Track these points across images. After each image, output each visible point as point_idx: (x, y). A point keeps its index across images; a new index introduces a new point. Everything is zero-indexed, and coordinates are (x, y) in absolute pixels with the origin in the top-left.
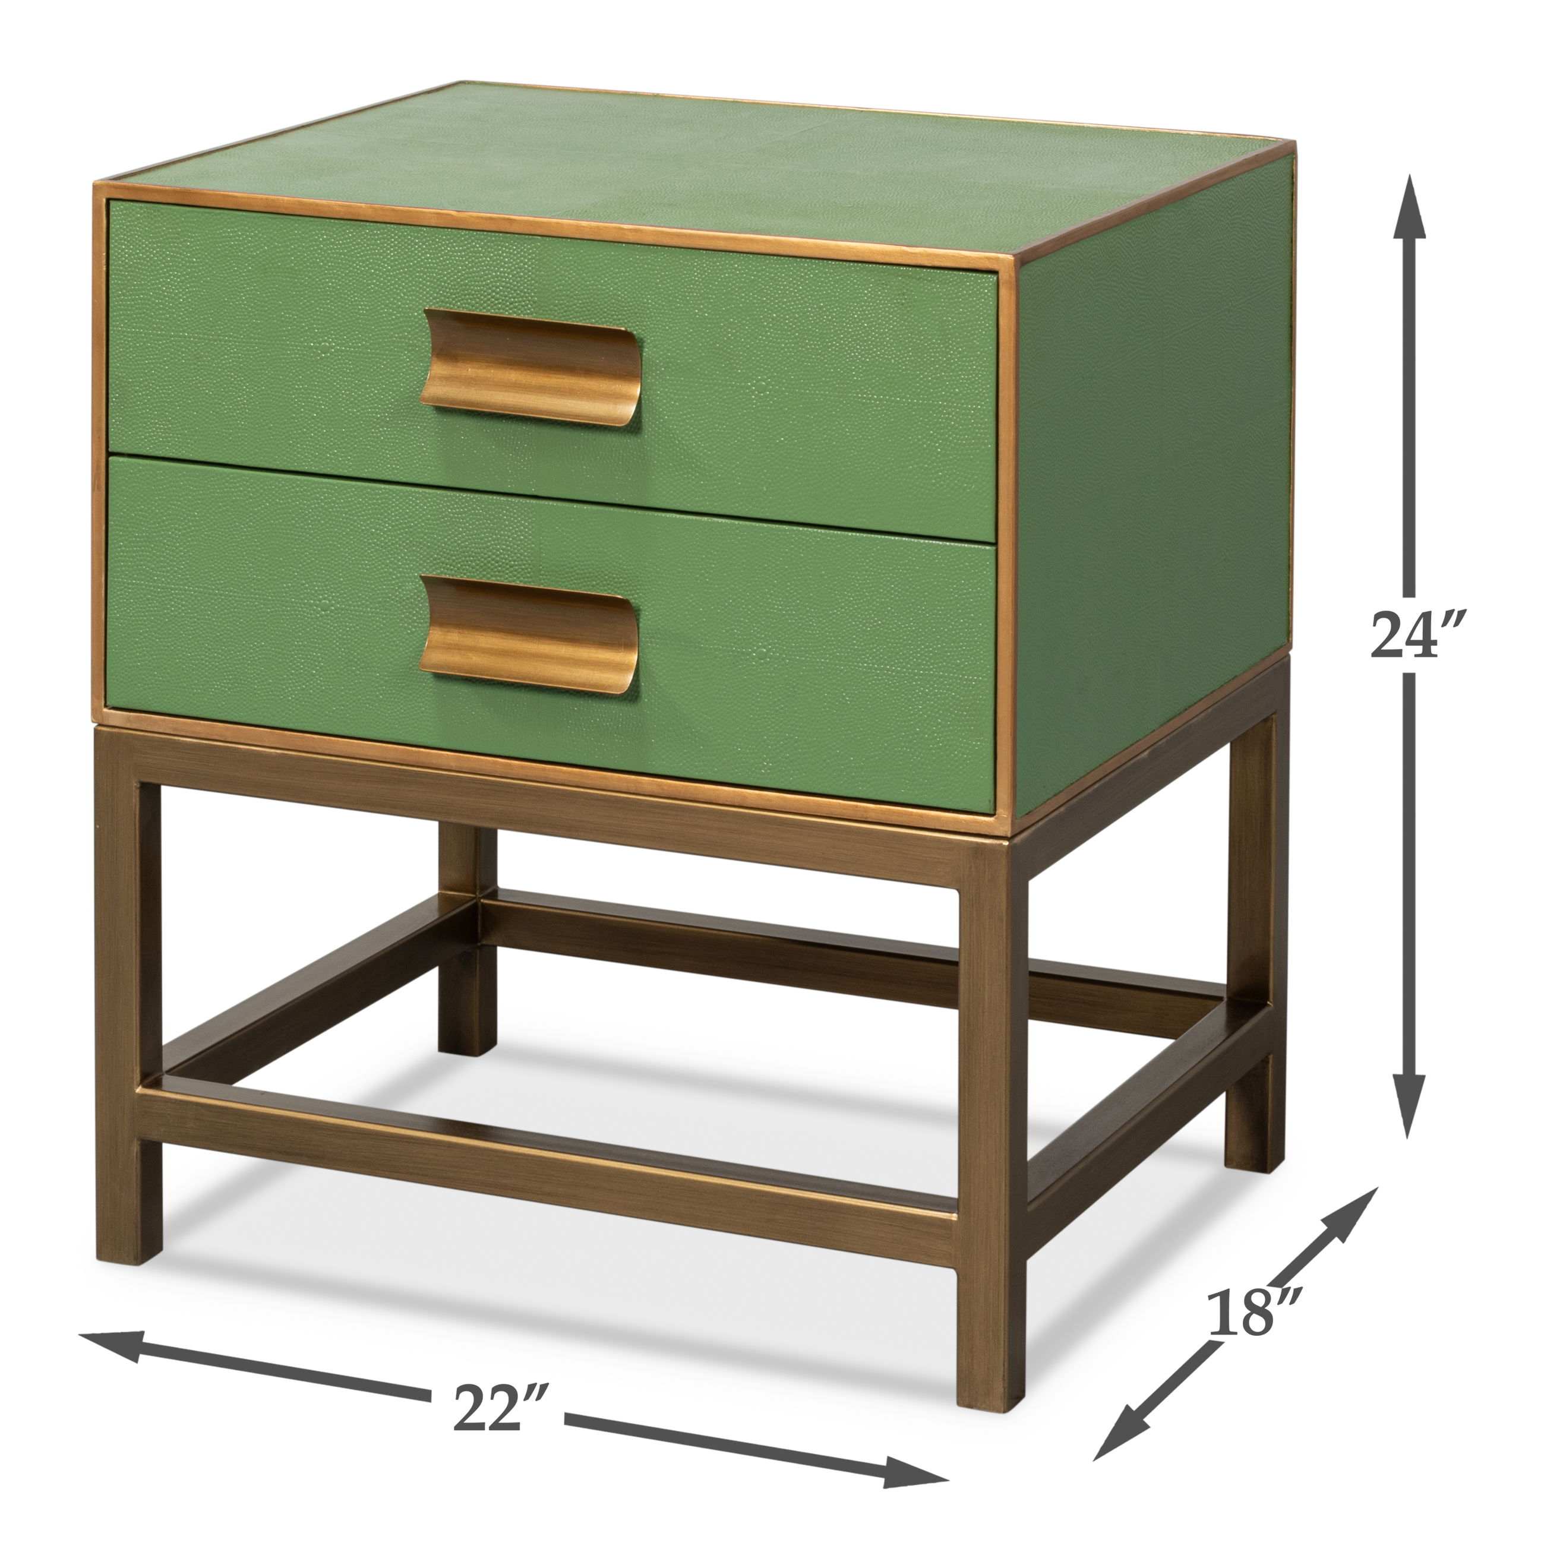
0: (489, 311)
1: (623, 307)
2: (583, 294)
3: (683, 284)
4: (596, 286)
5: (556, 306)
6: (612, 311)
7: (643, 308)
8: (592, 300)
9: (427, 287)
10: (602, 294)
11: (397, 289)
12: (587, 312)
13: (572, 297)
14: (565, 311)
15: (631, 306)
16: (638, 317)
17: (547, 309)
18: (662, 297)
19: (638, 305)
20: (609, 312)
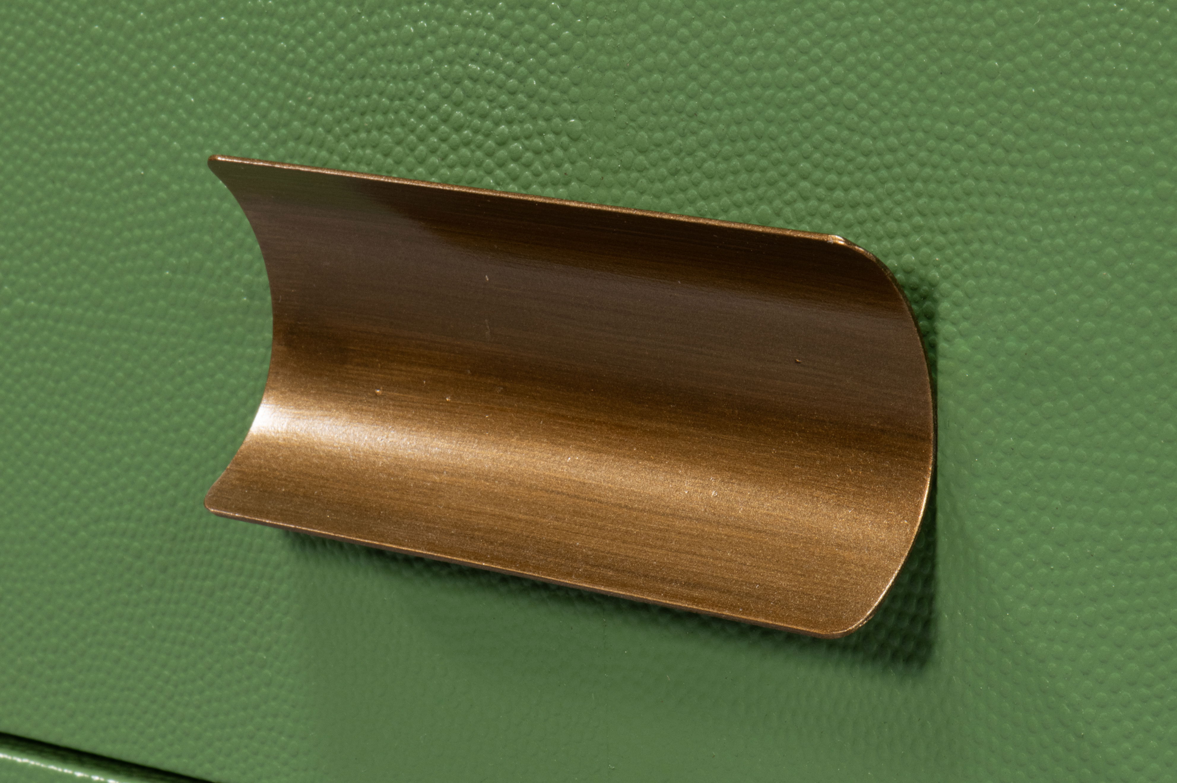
0: (433, 172)
1: (867, 154)
2: (731, 105)
3: (1077, 54)
4: (774, 68)
5: (643, 151)
6: (828, 170)
7: (936, 158)
8: (759, 124)
9: (254, 84)
10: (795, 103)
11: (167, 93)
12: (743, 177)
13: (693, 115)
14: (675, 173)
15: (892, 150)
16: (918, 195)
17: (615, 163)
18: (1002, 113)
19: (919, 145)
20: (818, 174)
